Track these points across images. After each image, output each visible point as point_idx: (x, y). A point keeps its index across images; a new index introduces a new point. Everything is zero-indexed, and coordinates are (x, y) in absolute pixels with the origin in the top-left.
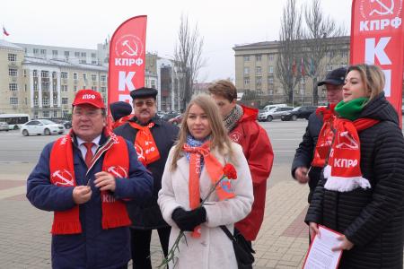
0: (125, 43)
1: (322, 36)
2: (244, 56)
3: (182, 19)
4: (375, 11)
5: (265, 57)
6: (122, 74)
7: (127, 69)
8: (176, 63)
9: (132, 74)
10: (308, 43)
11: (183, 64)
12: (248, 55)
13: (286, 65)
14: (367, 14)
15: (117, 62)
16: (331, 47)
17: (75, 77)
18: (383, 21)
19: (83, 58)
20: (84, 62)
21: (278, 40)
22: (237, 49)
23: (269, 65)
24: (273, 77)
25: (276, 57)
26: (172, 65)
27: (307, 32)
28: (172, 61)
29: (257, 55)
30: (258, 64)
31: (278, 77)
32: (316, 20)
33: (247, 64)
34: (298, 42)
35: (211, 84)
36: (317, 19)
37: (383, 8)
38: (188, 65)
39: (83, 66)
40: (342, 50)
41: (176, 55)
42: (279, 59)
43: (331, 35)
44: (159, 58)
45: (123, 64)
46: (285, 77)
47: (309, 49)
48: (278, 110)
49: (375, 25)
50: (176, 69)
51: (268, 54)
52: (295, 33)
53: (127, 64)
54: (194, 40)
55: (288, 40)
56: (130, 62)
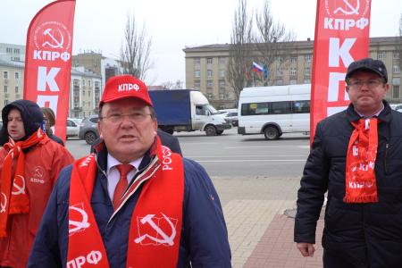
0: (47, 32)
1: (272, 41)
2: (195, 58)
3: (128, 17)
4: (340, 9)
5: (215, 60)
6: (42, 70)
7: (49, 65)
8: (123, 64)
9: (55, 71)
10: (259, 47)
11: (130, 65)
12: (199, 58)
13: (237, 69)
14: (332, 11)
15: (36, 55)
16: (282, 52)
17: (6, 76)
18: (348, 21)
19: (14, 55)
20: (17, 60)
21: (229, 43)
22: (187, 51)
23: (220, 68)
24: (224, 80)
25: (227, 60)
26: (118, 65)
27: (258, 36)
28: (118, 61)
29: (208, 58)
30: (209, 66)
31: (229, 81)
32: (266, 24)
33: (197, 66)
34: (249, 45)
35: (160, 87)
36: (268, 23)
37: (348, 8)
38: (135, 66)
39: (15, 63)
40: (291, 55)
41: (123, 55)
42: (230, 63)
43: (281, 40)
44: (104, 58)
45: (44, 58)
46: (236, 81)
47: (260, 53)
48: (229, 115)
49: (339, 24)
50: (122, 70)
51: (219, 57)
52: (246, 36)
53: (49, 59)
54: (141, 39)
55: (239, 43)
56: (54, 56)
